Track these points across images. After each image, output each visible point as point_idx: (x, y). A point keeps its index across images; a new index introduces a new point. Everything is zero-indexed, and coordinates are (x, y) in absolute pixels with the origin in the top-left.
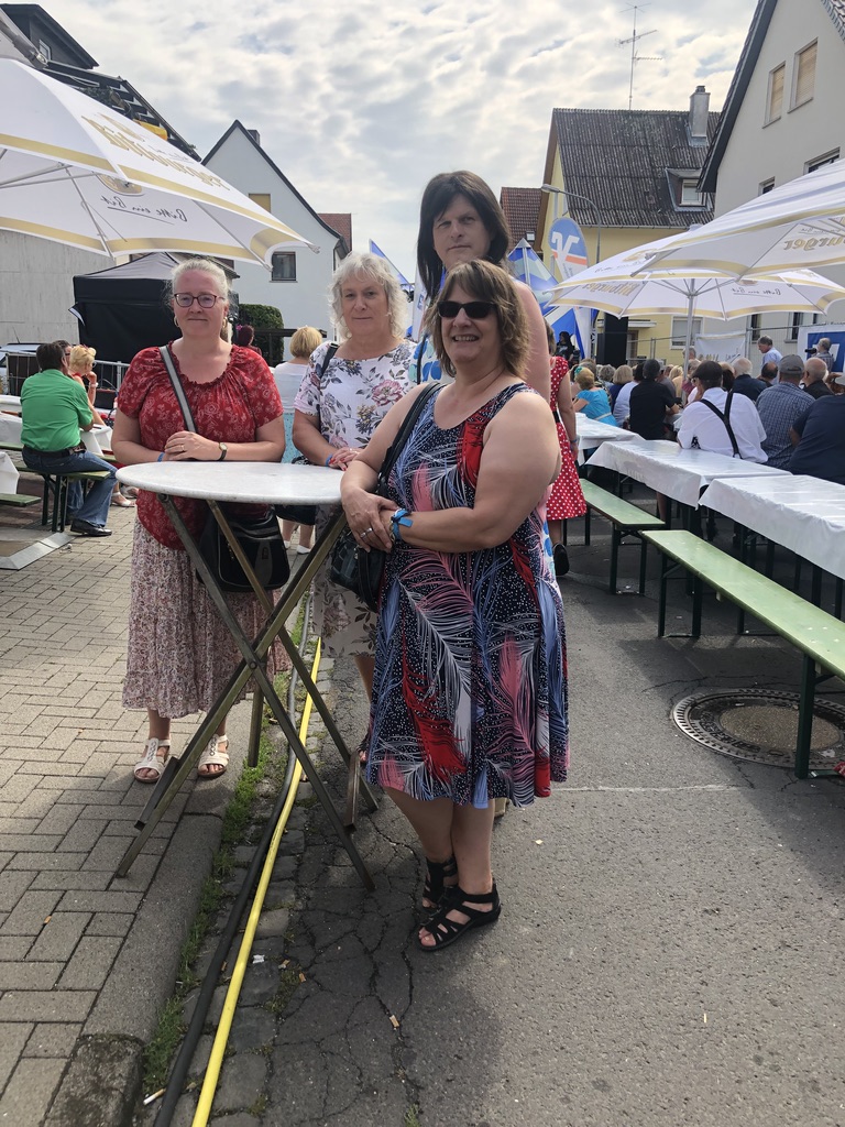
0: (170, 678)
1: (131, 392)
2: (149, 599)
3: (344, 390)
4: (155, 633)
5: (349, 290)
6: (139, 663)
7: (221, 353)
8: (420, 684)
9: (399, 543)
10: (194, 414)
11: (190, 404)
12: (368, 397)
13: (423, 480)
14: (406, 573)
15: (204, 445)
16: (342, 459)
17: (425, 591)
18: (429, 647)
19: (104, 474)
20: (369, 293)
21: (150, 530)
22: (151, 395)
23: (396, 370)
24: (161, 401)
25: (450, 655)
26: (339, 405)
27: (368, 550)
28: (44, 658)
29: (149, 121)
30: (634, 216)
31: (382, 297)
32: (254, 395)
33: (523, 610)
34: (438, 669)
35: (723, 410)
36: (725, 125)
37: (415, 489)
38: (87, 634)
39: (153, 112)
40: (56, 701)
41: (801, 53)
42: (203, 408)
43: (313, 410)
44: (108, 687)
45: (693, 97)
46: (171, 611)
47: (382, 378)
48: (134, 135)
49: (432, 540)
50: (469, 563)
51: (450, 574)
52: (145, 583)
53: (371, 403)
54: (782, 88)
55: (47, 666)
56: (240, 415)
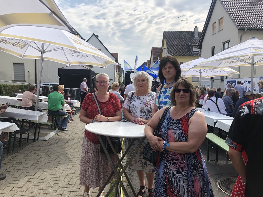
0: (93, 177)
1: (85, 104)
2: (88, 156)
3: (137, 103)
4: (89, 166)
5: (138, 80)
6: (85, 173)
7: (106, 94)
8: (173, 190)
9: (165, 150)
10: (101, 110)
11: (100, 107)
12: (143, 105)
13: (171, 134)
14: (167, 158)
15: (104, 118)
16: (137, 121)
17: (173, 164)
18: (175, 179)
19: (67, 116)
20: (143, 80)
21: (89, 139)
22: (90, 105)
23: (149, 98)
24: (93, 107)
25: (182, 182)
26: (135, 107)
27: (156, 151)
28: (54, 166)
29: (76, 34)
30: (183, 54)
31: (146, 81)
32: (115, 105)
33: (199, 168)
34: (178, 186)
35: (216, 102)
36: (202, 35)
37: (169, 136)
38: (64, 159)
39: (77, 32)
40: (58, 179)
41: (220, 20)
42: (103, 108)
43: (128, 108)
44: (71, 175)
45: (194, 28)
46: (93, 160)
47: (146, 100)
48: (79, 41)
49: (176, 150)
50: (185, 156)
51: (180, 159)
52: (87, 152)
53: (143, 106)
54: (216, 27)
55: (55, 168)
56: (112, 110)
